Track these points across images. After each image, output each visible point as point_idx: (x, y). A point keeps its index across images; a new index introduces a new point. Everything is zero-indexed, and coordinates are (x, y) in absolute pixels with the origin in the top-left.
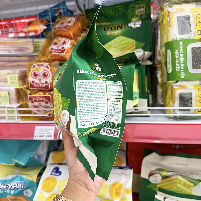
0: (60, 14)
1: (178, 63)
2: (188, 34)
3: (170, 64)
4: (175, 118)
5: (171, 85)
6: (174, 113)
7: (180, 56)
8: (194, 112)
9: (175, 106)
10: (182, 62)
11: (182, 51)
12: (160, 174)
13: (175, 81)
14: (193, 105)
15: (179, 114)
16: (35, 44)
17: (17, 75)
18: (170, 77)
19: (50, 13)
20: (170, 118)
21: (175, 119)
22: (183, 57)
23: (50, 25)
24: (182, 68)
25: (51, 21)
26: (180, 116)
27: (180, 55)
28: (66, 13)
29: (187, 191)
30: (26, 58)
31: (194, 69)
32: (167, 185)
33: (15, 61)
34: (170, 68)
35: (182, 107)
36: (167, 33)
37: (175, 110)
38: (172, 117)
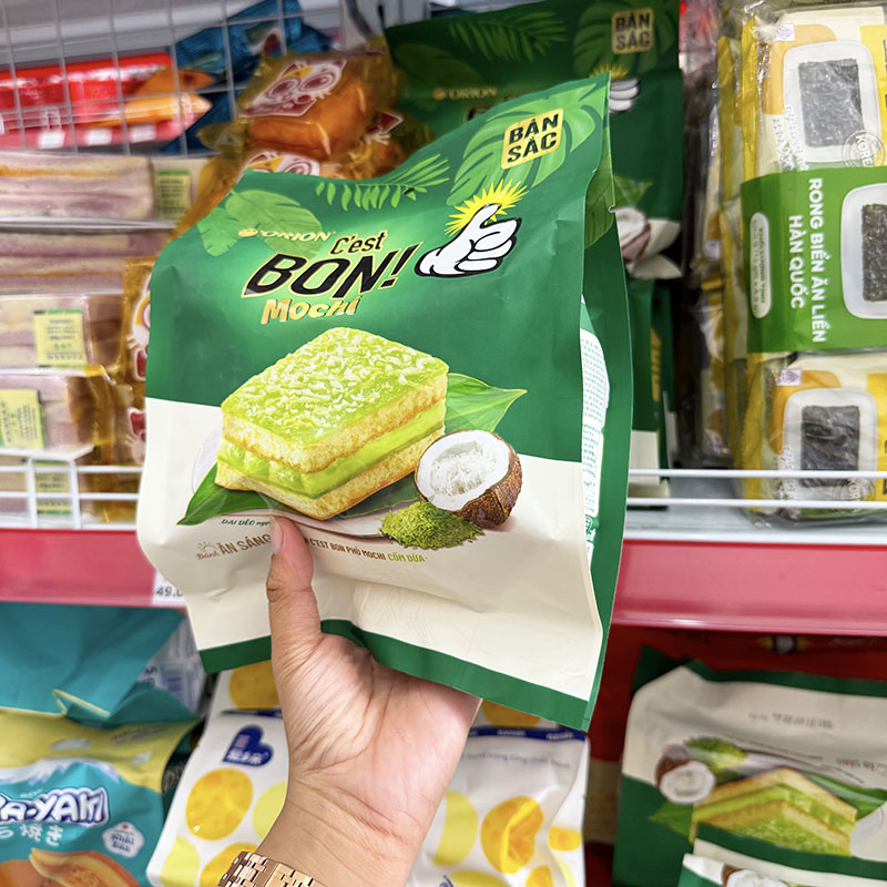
0: (272, 44)
1: (801, 273)
2: (847, 146)
3: (763, 278)
4: (783, 518)
5: (767, 370)
6: (777, 498)
7: (812, 241)
8: (865, 492)
9: (783, 467)
10: (818, 267)
11: (817, 221)
12: (708, 764)
13: (786, 354)
14: (861, 463)
15: (799, 500)
16: (159, 178)
17: (77, 319)
18: (765, 336)
19: (225, 42)
20: (758, 516)
21: (783, 520)
22: (824, 249)
23: (226, 93)
24: (819, 295)
25: (230, 75)
26: (805, 511)
27: (813, 236)
28: (297, 40)
29: (828, 840)
30: (121, 243)
31: (870, 303)
32: (737, 813)
33: (72, 255)
34: (763, 296)
35: (816, 469)
36: (756, 139)
37: (781, 484)
38: (768, 512)
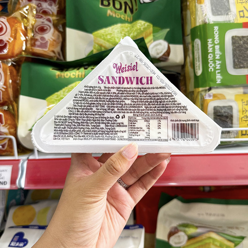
1: (212, 59)
2: (225, 16)
5: (201, 94)
10: (218, 57)
11: (217, 41)
13: (207, 88)
18: (200, 82)
22: (220, 51)
24: (218, 67)
27: (216, 46)
31: (235, 70)
34: (199, 68)
